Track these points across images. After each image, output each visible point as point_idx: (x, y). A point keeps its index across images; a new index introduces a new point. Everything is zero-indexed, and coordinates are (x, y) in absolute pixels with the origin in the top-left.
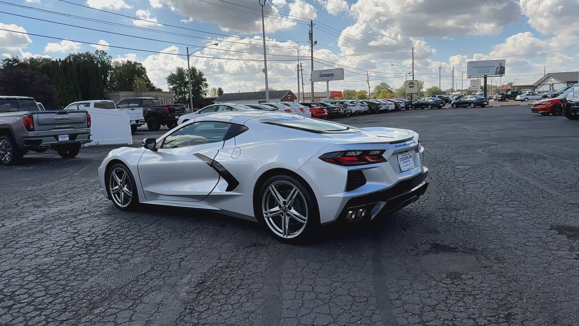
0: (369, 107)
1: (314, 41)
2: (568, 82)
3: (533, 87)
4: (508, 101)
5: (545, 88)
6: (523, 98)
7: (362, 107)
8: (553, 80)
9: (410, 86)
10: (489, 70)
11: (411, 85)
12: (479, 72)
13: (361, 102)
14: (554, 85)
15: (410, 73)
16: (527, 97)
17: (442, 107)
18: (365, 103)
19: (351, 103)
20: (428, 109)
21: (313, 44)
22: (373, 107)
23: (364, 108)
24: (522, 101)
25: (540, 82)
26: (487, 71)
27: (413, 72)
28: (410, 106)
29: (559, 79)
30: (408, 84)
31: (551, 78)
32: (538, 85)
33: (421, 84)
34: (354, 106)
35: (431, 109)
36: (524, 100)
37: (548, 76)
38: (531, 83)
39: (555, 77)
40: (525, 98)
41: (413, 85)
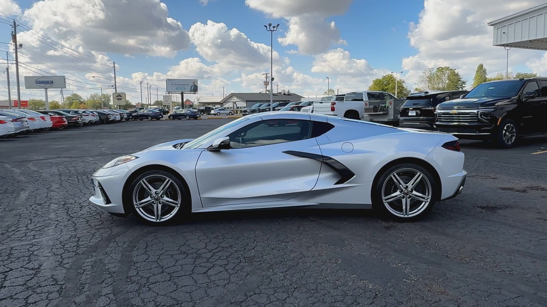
0: (100, 117)
1: (18, 44)
2: (247, 101)
3: (221, 104)
4: (203, 115)
5: (229, 105)
6: (216, 112)
7: (93, 117)
8: (235, 99)
9: (117, 98)
10: (185, 87)
11: (119, 98)
12: (177, 89)
13: (92, 112)
14: (236, 102)
15: (113, 86)
16: (219, 111)
17: (161, 119)
18: (96, 113)
19: (84, 112)
20: (148, 120)
21: (18, 47)
22: (103, 118)
23: (96, 118)
24: (215, 115)
25: (225, 100)
26: (184, 89)
27: (115, 85)
28: (131, 117)
29: (240, 98)
30: (116, 96)
31: (234, 97)
32: (224, 102)
33: (109, 97)
34: (88, 115)
35: (151, 120)
36: (217, 114)
37: (232, 95)
38: (219, 100)
39: (238, 97)
40: (218, 113)
41: (120, 98)
